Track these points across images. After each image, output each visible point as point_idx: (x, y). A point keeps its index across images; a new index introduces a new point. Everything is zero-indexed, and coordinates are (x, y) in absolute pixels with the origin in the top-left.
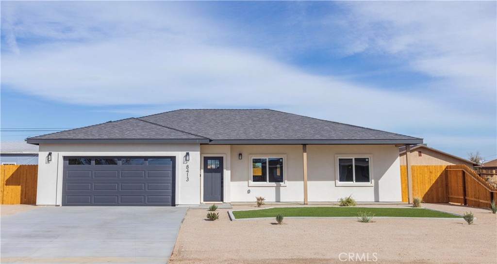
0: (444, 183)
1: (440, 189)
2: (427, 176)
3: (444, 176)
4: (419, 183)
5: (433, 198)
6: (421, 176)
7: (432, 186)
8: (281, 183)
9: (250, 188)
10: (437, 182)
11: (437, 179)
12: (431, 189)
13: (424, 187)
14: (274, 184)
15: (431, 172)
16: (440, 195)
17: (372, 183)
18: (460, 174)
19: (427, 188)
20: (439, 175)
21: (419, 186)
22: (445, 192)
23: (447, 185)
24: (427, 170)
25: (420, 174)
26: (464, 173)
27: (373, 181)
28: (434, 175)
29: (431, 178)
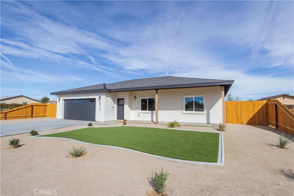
0: (265, 112)
1: (261, 116)
2: (251, 108)
3: (265, 108)
4: (245, 112)
5: (256, 122)
6: (247, 107)
7: (255, 114)
8: (154, 111)
9: (139, 114)
10: (259, 111)
11: (259, 110)
12: (254, 116)
13: (249, 115)
14: (150, 112)
15: (254, 105)
16: (261, 120)
17: (205, 111)
18: (274, 106)
19: (251, 115)
20: (260, 107)
21: (245, 114)
22: (265, 118)
23: (267, 113)
24: (252, 103)
25: (246, 106)
26: (276, 106)
27: (206, 111)
28: (256, 107)
29: (254, 109)
